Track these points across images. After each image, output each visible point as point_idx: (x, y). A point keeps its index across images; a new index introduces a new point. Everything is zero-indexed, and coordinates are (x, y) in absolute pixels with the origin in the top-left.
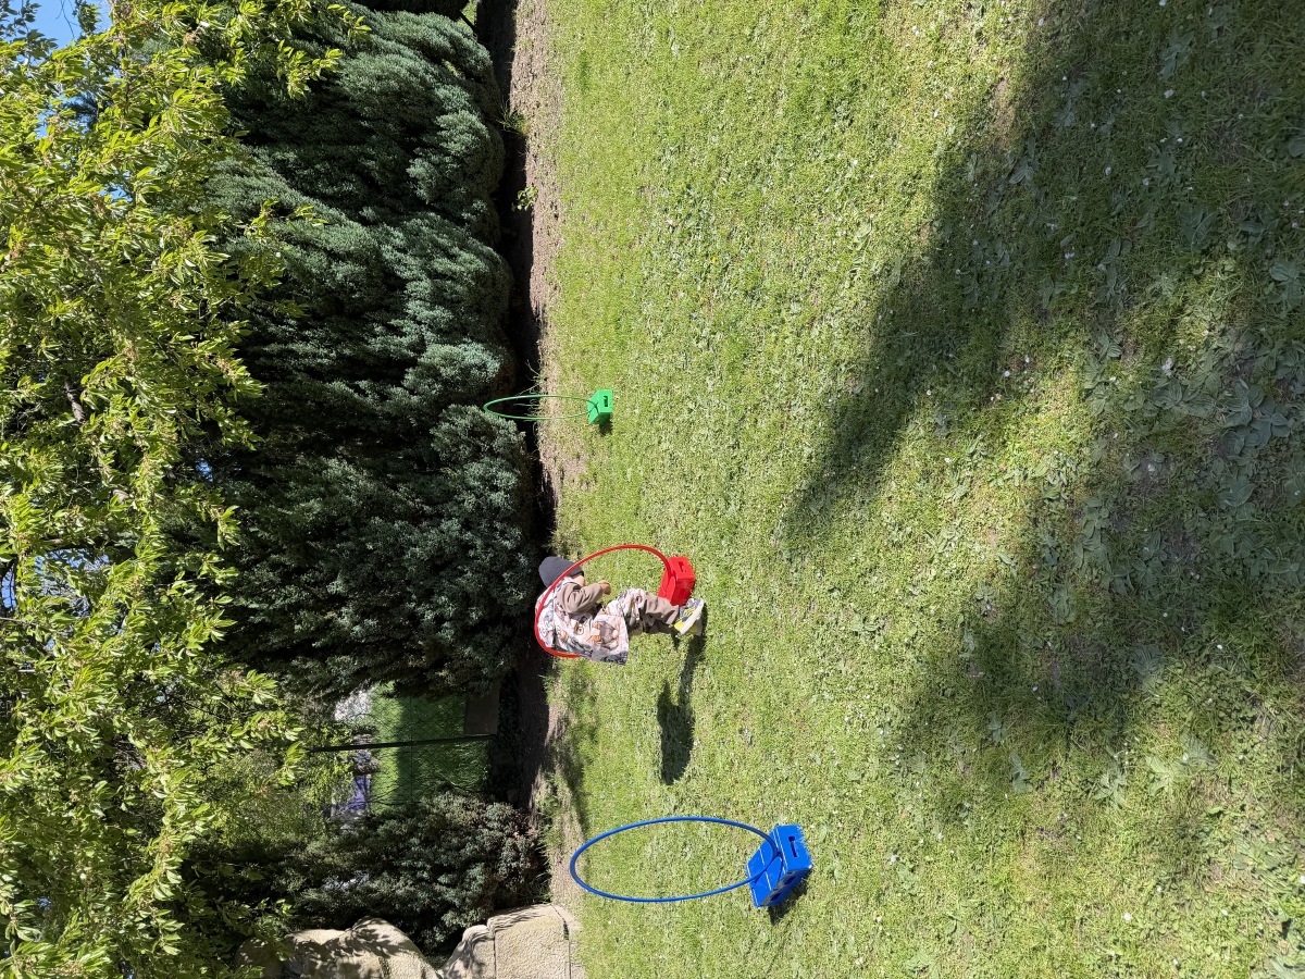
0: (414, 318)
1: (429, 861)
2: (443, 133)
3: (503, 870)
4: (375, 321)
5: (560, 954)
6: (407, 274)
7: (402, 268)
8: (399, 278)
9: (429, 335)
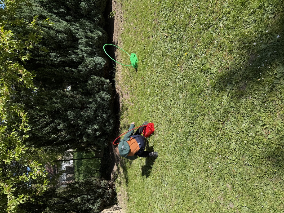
0: (81, 50)
4: (70, 51)
6: (79, 37)
7: (77, 35)
8: (76, 38)
9: (85, 55)
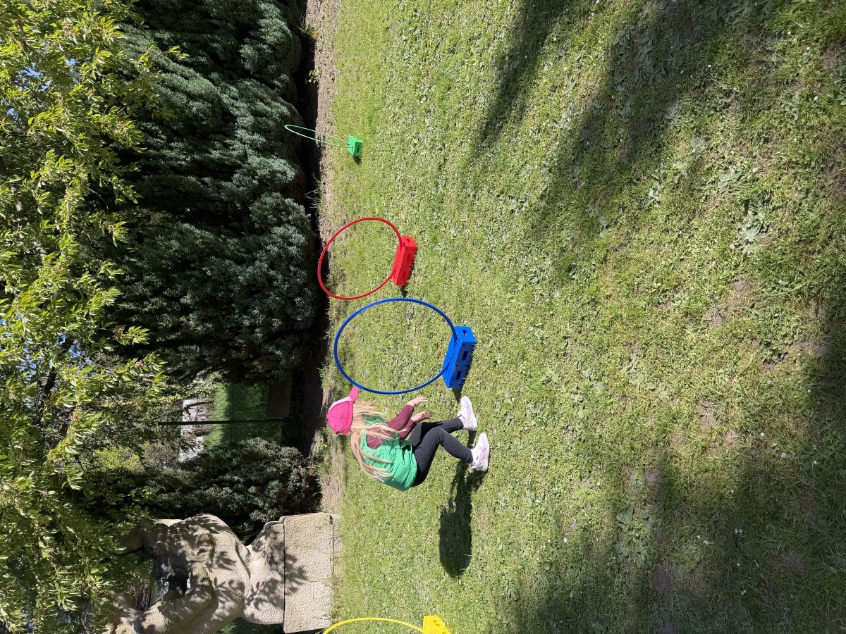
0: (241, 140)
1: (242, 476)
2: (263, 30)
3: (291, 486)
4: (216, 140)
6: (237, 113)
7: (234, 109)
8: (232, 115)
9: (250, 151)
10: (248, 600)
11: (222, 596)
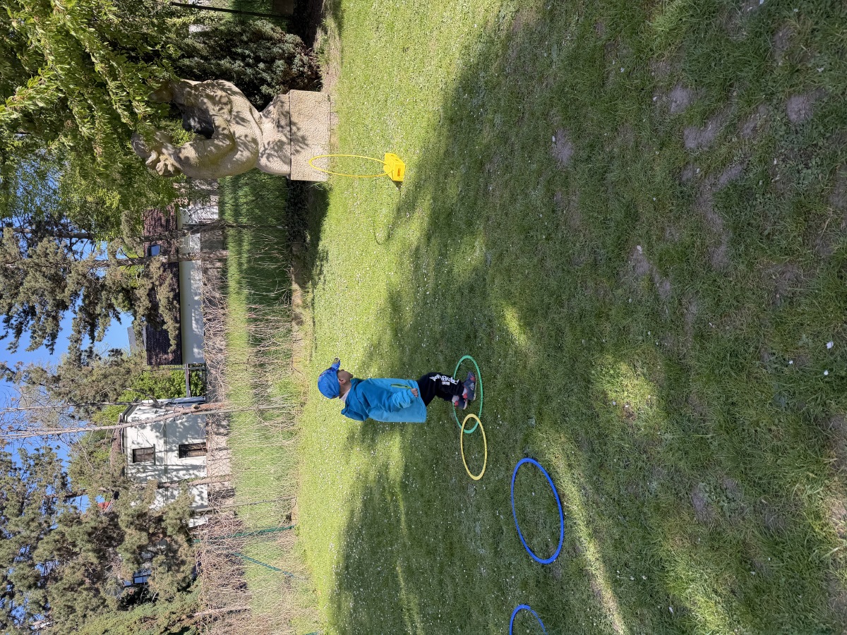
1: (252, 52)
3: (294, 70)
5: (325, 107)
10: (262, 153)
11: (240, 146)
